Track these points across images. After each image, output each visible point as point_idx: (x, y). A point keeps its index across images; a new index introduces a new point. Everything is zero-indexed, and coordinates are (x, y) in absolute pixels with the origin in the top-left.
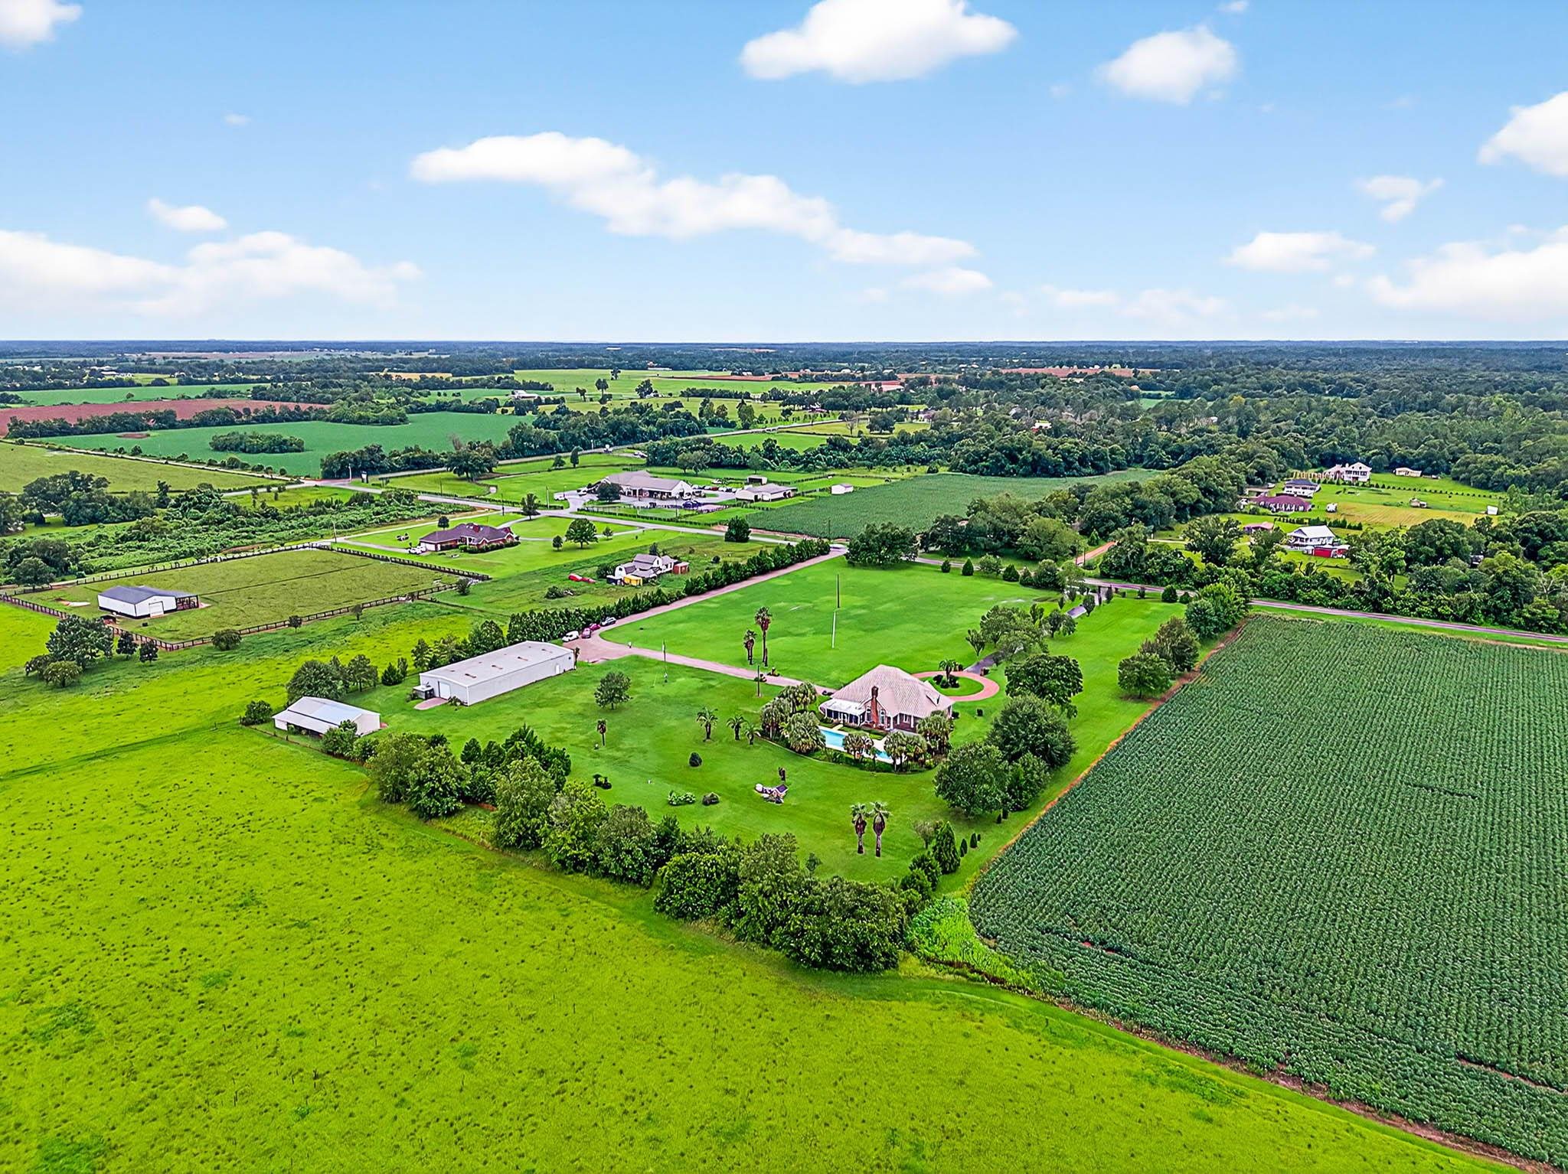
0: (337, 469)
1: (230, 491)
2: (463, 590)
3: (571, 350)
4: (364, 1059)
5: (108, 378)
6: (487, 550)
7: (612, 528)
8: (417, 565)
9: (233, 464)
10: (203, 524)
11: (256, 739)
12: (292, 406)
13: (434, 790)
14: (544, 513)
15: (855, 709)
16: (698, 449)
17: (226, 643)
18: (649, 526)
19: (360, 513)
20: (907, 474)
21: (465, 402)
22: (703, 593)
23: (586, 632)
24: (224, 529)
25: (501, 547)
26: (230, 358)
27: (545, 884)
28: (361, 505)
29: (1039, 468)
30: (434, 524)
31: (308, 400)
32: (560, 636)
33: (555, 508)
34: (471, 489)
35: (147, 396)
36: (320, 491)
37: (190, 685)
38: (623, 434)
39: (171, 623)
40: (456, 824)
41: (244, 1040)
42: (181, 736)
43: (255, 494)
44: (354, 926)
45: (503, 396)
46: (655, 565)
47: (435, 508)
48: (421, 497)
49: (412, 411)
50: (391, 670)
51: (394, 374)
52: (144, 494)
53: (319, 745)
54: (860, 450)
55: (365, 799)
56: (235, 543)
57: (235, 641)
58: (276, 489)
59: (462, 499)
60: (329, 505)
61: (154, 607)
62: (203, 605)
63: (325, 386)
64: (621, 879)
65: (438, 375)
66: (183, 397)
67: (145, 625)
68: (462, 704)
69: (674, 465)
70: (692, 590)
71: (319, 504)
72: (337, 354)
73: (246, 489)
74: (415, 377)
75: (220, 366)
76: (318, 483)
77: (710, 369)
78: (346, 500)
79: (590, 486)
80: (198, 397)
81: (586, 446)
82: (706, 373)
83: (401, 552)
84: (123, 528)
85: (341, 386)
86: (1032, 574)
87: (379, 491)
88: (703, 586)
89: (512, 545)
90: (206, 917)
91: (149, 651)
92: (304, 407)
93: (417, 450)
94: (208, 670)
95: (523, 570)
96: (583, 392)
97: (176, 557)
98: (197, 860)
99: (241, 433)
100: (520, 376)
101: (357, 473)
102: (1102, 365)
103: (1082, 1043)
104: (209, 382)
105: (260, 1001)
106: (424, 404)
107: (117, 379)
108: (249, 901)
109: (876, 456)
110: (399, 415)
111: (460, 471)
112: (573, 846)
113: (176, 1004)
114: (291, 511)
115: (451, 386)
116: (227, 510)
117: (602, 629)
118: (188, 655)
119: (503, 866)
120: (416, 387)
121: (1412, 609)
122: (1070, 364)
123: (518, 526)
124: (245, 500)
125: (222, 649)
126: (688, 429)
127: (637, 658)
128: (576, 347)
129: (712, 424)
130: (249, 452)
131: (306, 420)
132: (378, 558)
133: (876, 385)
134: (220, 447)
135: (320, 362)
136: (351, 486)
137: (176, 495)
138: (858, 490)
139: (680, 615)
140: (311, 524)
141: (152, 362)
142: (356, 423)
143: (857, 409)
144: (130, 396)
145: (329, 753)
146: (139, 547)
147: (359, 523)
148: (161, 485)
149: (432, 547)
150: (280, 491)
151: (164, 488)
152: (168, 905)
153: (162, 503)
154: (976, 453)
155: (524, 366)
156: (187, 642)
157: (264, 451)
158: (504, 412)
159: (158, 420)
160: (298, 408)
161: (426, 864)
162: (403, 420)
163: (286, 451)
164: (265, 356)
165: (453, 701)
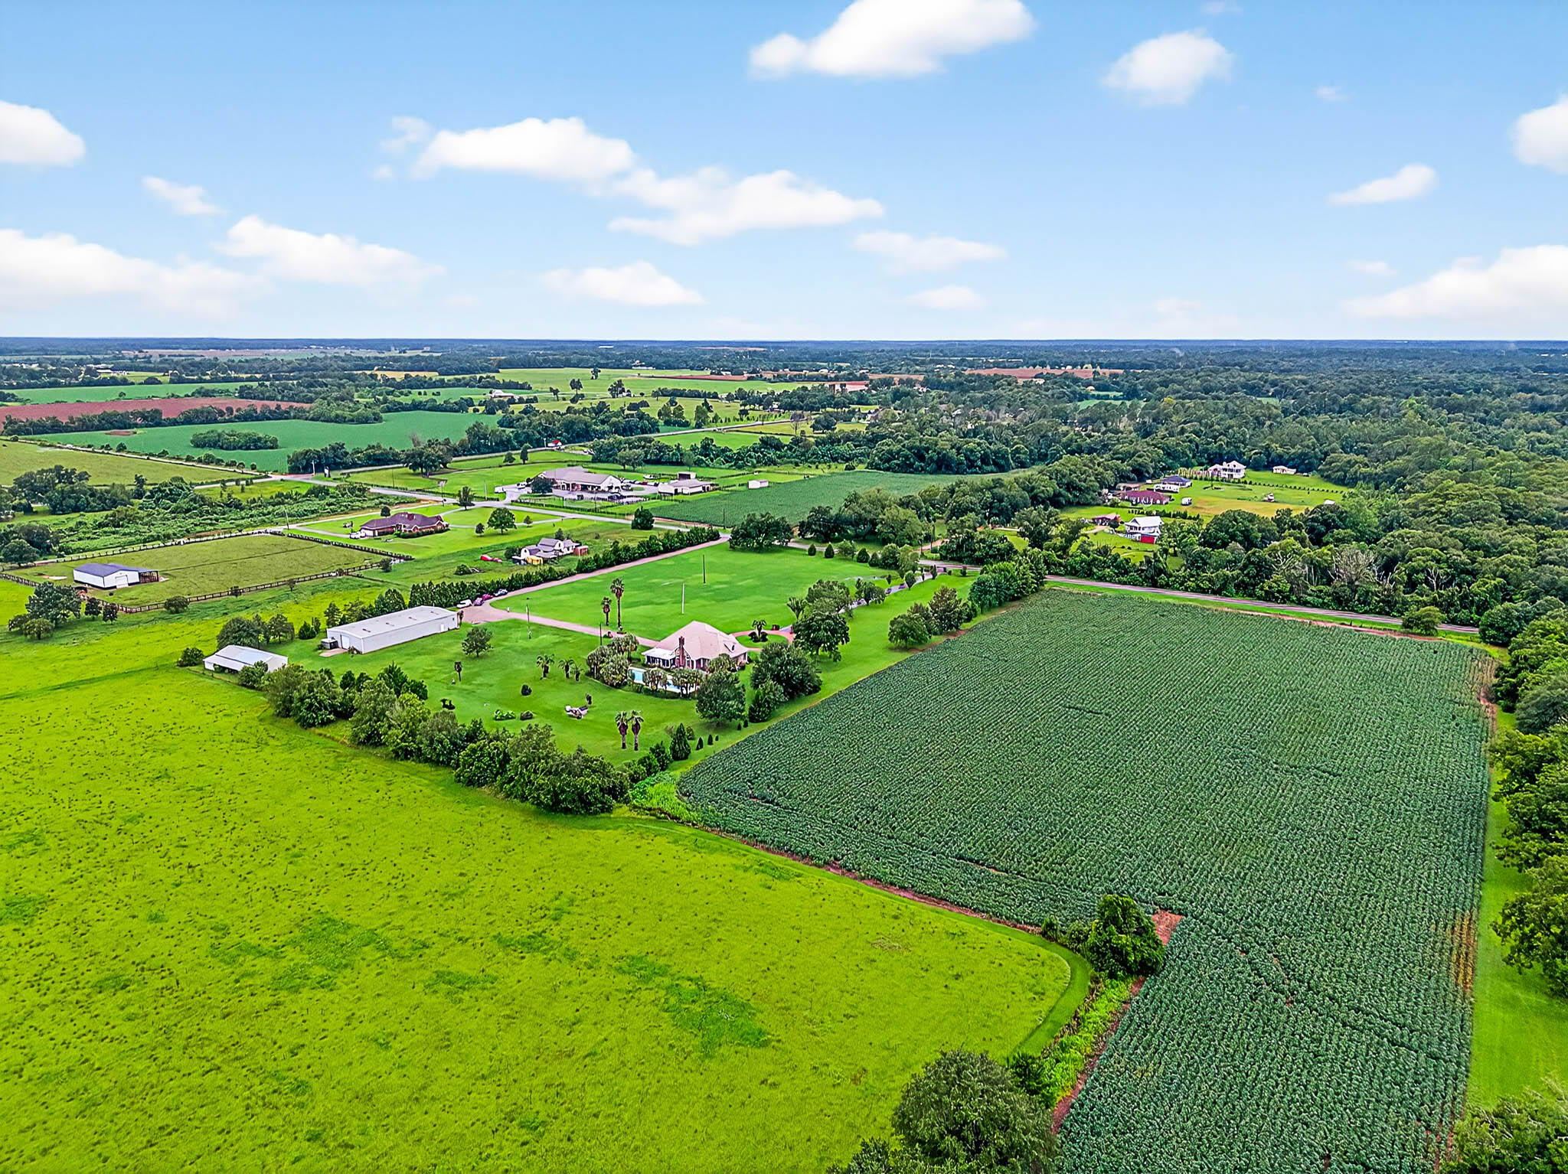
0: (301, 465)
1: (202, 484)
2: (386, 567)
3: (563, 348)
4: (224, 859)
5: (102, 376)
6: (418, 535)
7: (532, 517)
8: (354, 548)
9: (209, 460)
10: (173, 512)
11: (188, 676)
12: (272, 405)
13: (311, 705)
14: (478, 504)
15: (667, 655)
16: (638, 447)
17: (176, 607)
18: (569, 515)
19: (315, 503)
20: (826, 471)
21: (440, 401)
22: (592, 571)
23: (479, 600)
24: (191, 517)
25: (431, 533)
26: (223, 356)
27: (382, 767)
28: (317, 496)
29: (943, 465)
30: (377, 514)
31: (292, 399)
32: (455, 604)
33: (492, 499)
34: (422, 482)
35: (138, 394)
36: (283, 484)
37: (142, 639)
38: (575, 432)
39: (132, 594)
40: (329, 731)
41: (146, 850)
42: (128, 674)
43: (224, 487)
44: (237, 790)
45: (478, 395)
46: (557, 547)
47: (383, 500)
48: (373, 490)
49: (389, 410)
50: (306, 627)
51: (379, 373)
52: (123, 487)
53: (234, 680)
54: (790, 449)
55: (264, 715)
56: (198, 529)
57: (184, 606)
58: (244, 482)
59: (412, 491)
60: (289, 496)
61: (121, 579)
62: (162, 579)
63: (311, 385)
64: (436, 763)
65: (422, 374)
66: (173, 395)
67: (111, 594)
68: (358, 652)
69: (615, 461)
70: (581, 569)
71: (280, 495)
72: (331, 352)
73: (217, 482)
74: (399, 376)
75: (213, 365)
76: (284, 477)
77: (692, 368)
78: (304, 492)
79: (528, 480)
80: (187, 396)
81: (538, 444)
82: (687, 373)
83: (343, 537)
84: (100, 516)
85: (326, 386)
86: (880, 556)
87: (335, 485)
88: (593, 565)
89: (441, 531)
90: (131, 784)
91: (111, 612)
92: (284, 406)
93: (379, 447)
94: (157, 628)
95: (444, 552)
96: (556, 392)
97: (145, 541)
98: (129, 751)
99: (220, 431)
100: (504, 375)
101: (319, 468)
102: (1074, 366)
103: (712, 851)
104: (201, 381)
105: (161, 828)
106: (401, 403)
107: (112, 378)
108: (164, 775)
109: (803, 454)
110: (374, 414)
111: (414, 467)
112: (403, 739)
113: (102, 831)
114: (254, 501)
115: (433, 385)
116: (194, 500)
117: (494, 599)
118: (144, 617)
119: (355, 756)
120: (399, 386)
121: (1181, 584)
122: (1043, 365)
123: (451, 514)
124: (214, 493)
125: (172, 613)
126: (641, 428)
127: (515, 621)
128: (569, 345)
129: (667, 423)
130: (227, 449)
131: (286, 418)
132: (322, 542)
133: (842, 386)
134: (199, 444)
135: (312, 360)
136: (313, 480)
137: (151, 488)
138: (773, 485)
139: (565, 588)
140: (269, 513)
141: (148, 359)
142: (332, 421)
143: (811, 409)
144: (122, 394)
145: (243, 685)
146: (114, 533)
147: (313, 512)
148: (137, 478)
149: (370, 533)
150: (247, 484)
151: (140, 481)
152: (104, 778)
153: (139, 495)
154: (890, 452)
155: (510, 364)
156: (142, 607)
157: (240, 448)
158: (476, 411)
159: (145, 418)
160: (278, 407)
161: (298, 754)
162: (377, 419)
163: (261, 448)
164: (259, 354)
165: (352, 650)
